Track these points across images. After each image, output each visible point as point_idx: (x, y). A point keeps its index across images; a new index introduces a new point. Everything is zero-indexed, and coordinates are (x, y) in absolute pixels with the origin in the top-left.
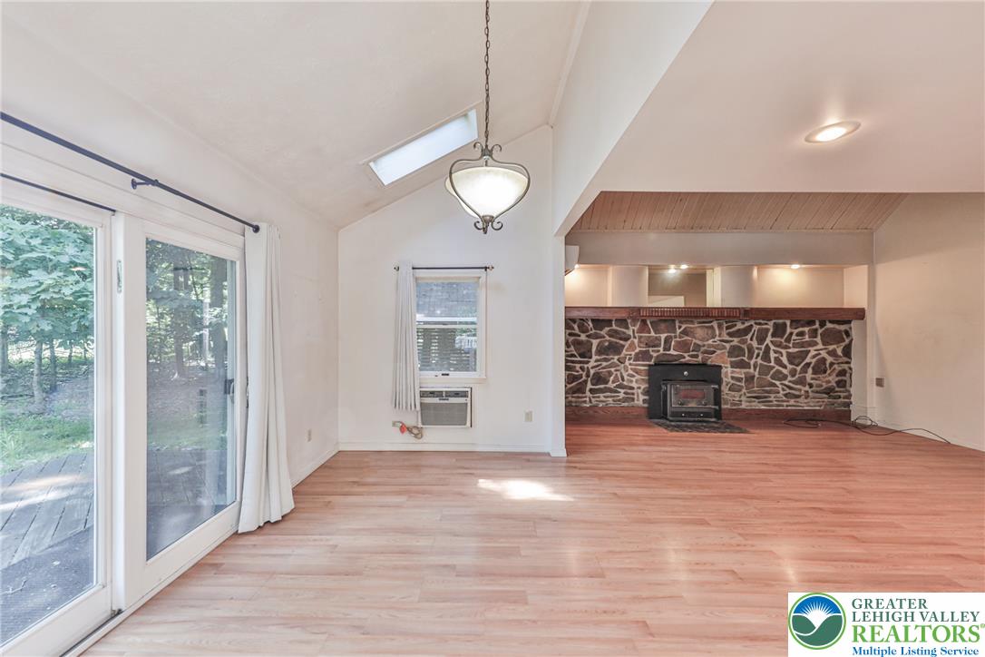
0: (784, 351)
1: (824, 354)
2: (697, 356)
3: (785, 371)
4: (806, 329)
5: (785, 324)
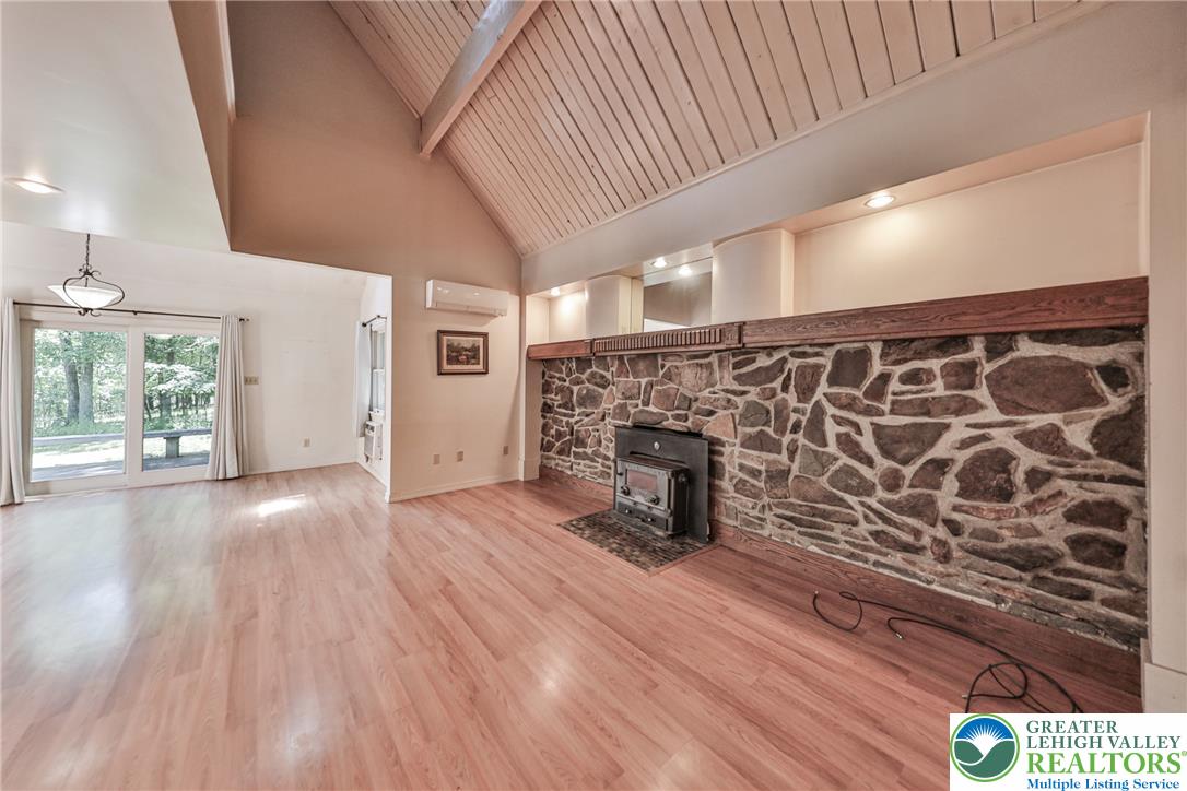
0: (865, 422)
1: (1004, 439)
2: (686, 420)
3: (868, 472)
4: (935, 364)
5: (867, 353)
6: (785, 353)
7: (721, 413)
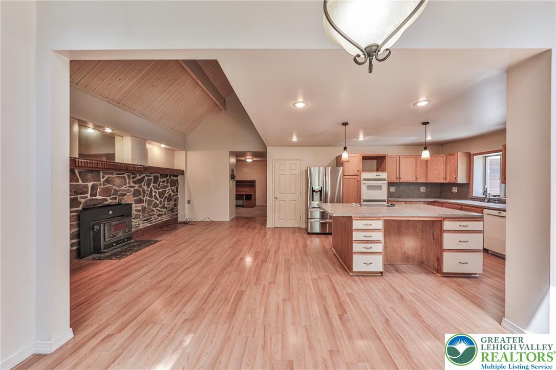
0: (157, 191)
1: (171, 192)
2: (115, 199)
3: (158, 202)
4: (165, 179)
5: (158, 176)
6: (144, 175)
7: (128, 194)
